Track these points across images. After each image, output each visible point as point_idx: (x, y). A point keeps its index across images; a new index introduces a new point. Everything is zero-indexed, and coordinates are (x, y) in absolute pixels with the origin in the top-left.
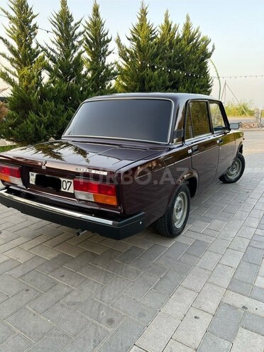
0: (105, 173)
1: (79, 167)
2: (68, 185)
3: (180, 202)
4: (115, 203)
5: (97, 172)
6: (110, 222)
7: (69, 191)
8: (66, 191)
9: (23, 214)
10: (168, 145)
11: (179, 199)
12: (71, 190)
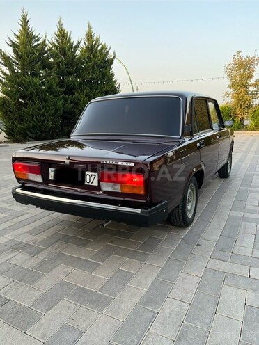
0: (133, 164)
1: (105, 160)
2: (92, 178)
3: (190, 193)
4: (142, 192)
5: (125, 164)
6: (139, 211)
7: (93, 184)
8: (90, 184)
9: (43, 211)
10: (180, 138)
11: (189, 191)
12: (96, 183)
